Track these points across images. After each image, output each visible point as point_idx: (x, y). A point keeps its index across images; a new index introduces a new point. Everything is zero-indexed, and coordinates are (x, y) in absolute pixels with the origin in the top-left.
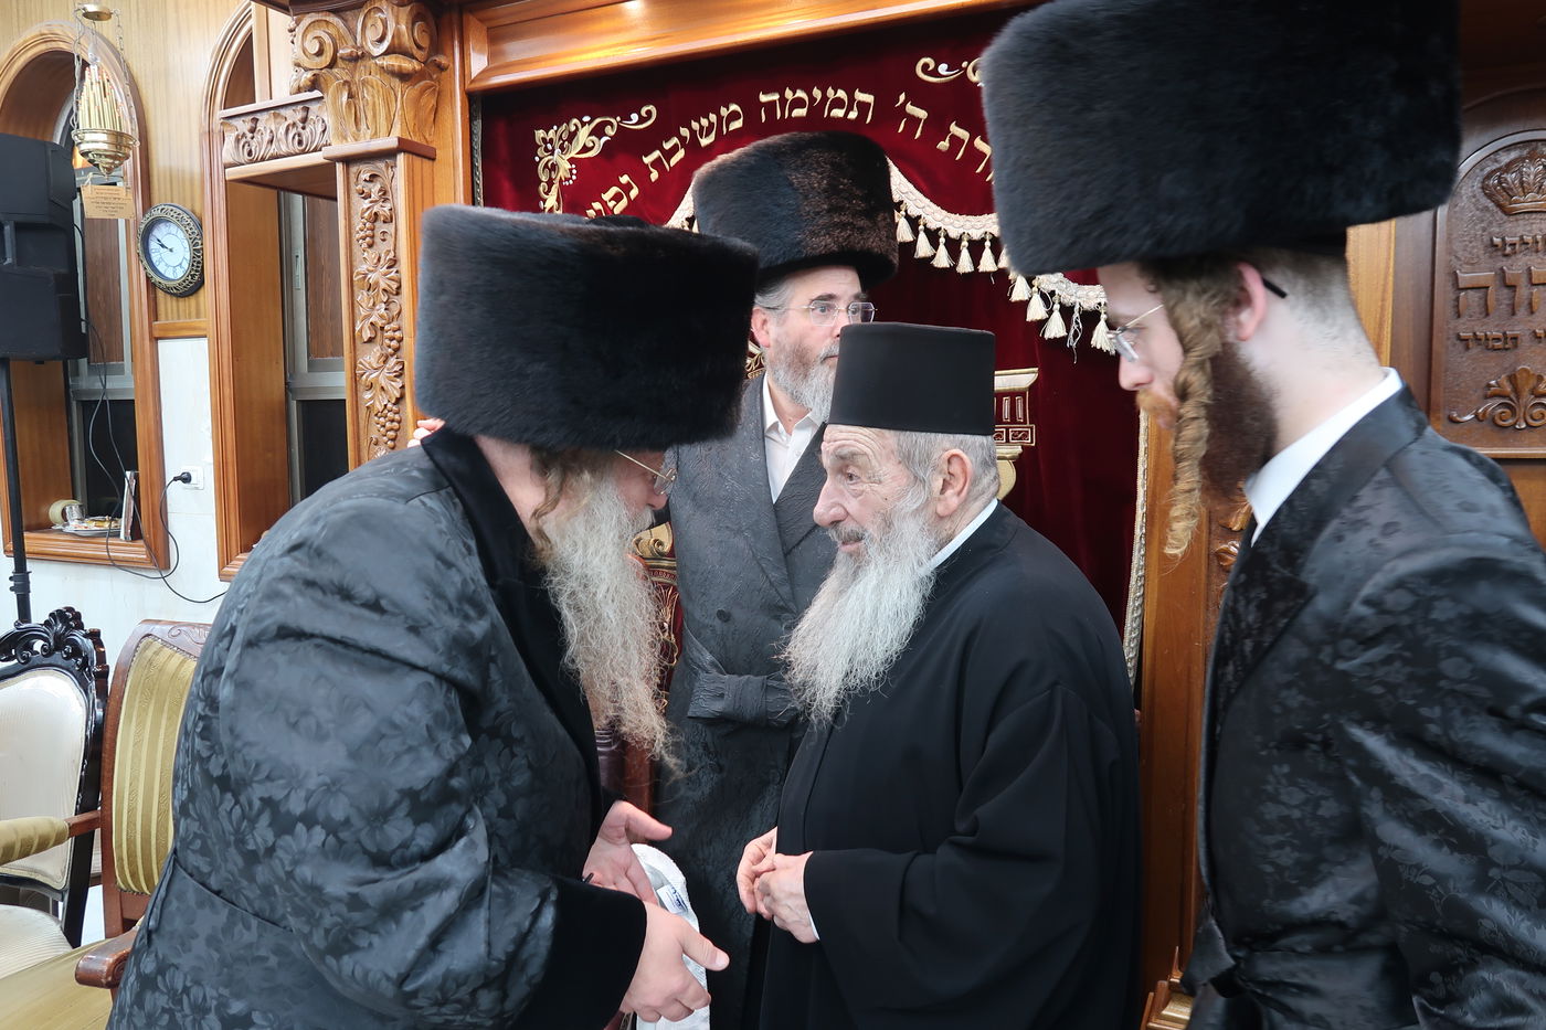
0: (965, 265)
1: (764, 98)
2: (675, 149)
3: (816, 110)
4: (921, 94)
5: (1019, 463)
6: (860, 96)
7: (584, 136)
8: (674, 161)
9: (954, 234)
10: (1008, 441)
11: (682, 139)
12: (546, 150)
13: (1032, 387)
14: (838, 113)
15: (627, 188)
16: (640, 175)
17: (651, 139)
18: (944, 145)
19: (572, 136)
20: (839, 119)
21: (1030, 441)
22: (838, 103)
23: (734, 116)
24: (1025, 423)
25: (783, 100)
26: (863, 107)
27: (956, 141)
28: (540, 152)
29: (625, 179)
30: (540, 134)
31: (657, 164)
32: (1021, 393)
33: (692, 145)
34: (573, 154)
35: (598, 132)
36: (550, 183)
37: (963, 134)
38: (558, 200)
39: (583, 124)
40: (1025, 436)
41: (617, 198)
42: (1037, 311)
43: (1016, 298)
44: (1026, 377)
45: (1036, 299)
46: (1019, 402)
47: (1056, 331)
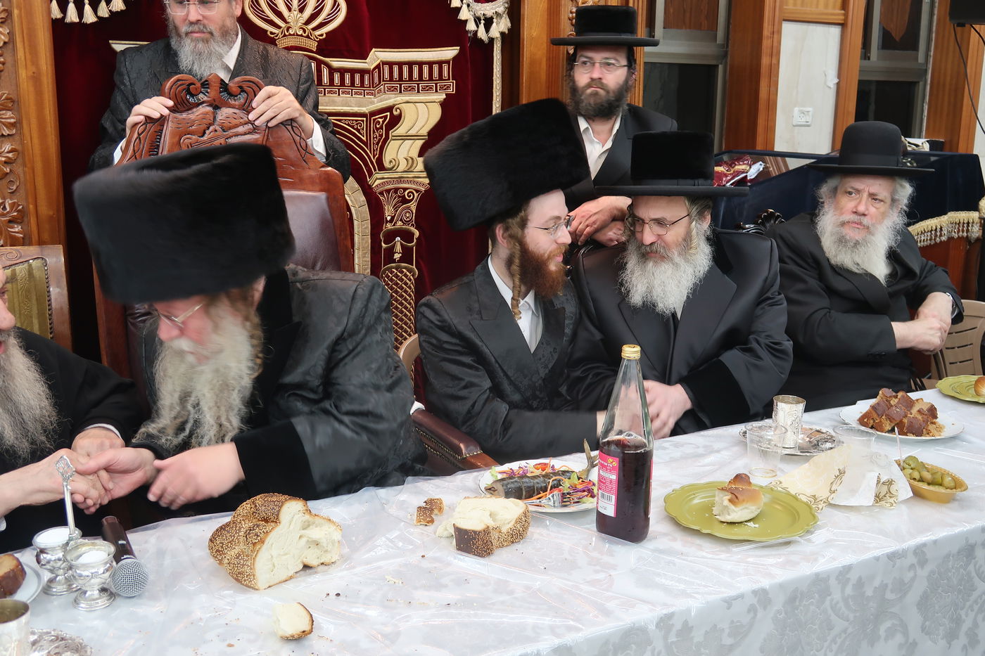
5: (444, 105)
10: (436, 91)
13: (455, 59)
21: (452, 91)
24: (449, 79)
32: (447, 62)
40: (449, 87)
42: (464, 14)
43: (452, 6)
44: (449, 53)
45: (465, 7)
46: (445, 67)
47: (471, 26)
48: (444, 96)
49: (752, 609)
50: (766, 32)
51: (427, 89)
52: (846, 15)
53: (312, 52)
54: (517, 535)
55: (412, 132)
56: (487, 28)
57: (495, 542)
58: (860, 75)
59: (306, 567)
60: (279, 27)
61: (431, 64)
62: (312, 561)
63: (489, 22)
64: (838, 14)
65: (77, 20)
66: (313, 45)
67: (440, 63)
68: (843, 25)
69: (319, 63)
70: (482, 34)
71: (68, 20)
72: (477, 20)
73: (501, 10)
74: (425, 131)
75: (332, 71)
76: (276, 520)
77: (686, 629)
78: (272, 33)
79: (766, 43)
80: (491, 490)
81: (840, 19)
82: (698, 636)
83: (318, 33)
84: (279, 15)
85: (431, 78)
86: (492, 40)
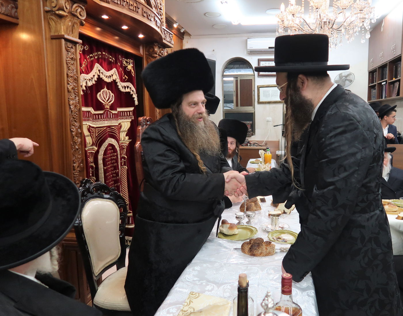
1: (103, 53)
2: (92, 57)
3: (108, 58)
4: (119, 61)
5: (131, 122)
6: (113, 58)
8: (92, 59)
9: (121, 85)
10: (129, 119)
14: (110, 60)
15: (86, 62)
16: (87, 60)
17: (88, 53)
21: (133, 118)
22: (111, 58)
23: (100, 54)
24: (132, 116)
25: (105, 54)
29: (85, 60)
31: (89, 59)
32: (131, 111)
40: (132, 118)
41: (85, 64)
44: (132, 109)
46: (131, 113)
48: (131, 120)
51: (126, 118)
53: (108, 109)
55: (124, 130)
61: (127, 112)
66: (109, 107)
67: (129, 111)
69: (110, 112)
74: (127, 130)
75: (113, 114)
78: (104, 104)
83: (109, 104)
85: (127, 115)
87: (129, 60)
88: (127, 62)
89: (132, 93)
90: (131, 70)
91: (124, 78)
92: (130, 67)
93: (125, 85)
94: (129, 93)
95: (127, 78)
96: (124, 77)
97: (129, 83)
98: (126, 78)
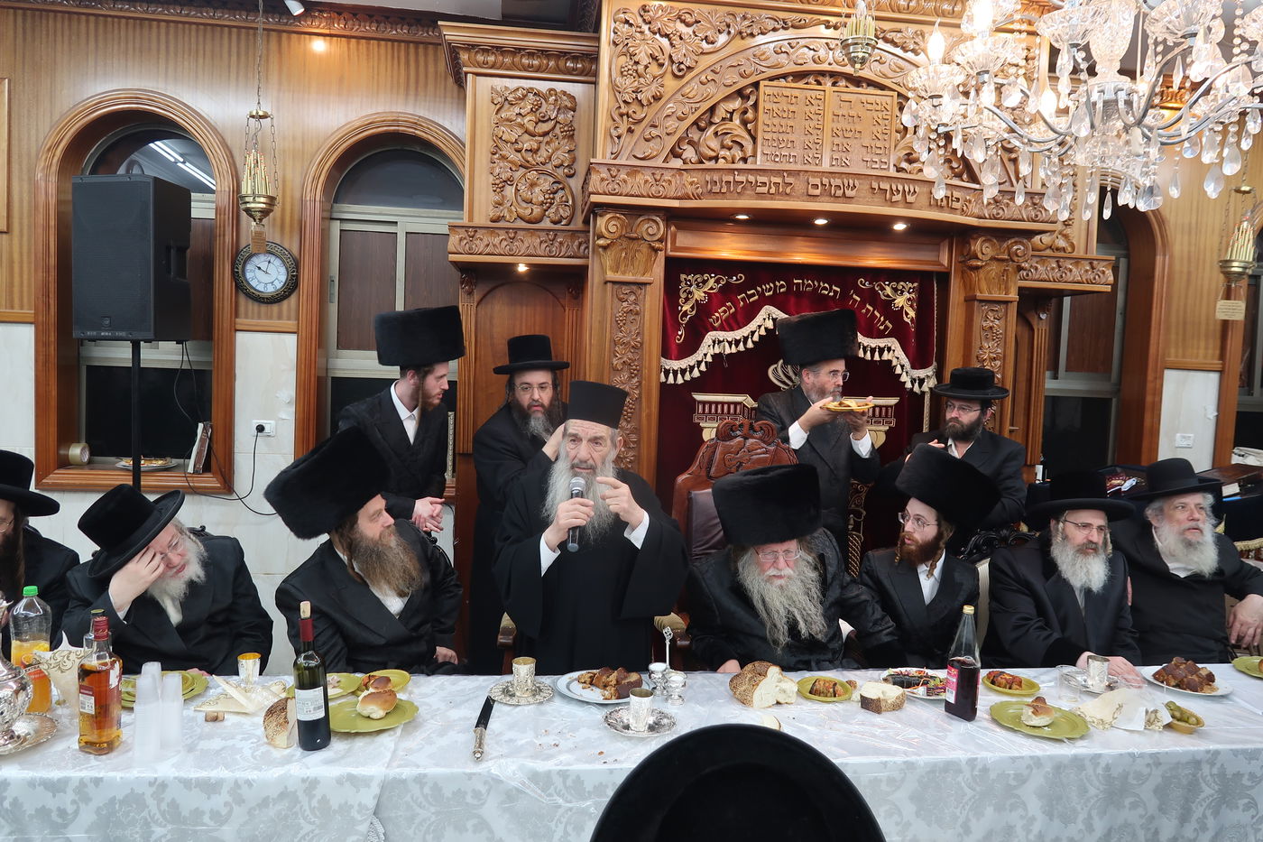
0: (877, 357)
1: (796, 281)
2: (753, 295)
3: (815, 290)
4: (859, 292)
5: (887, 433)
6: (834, 288)
7: (711, 282)
8: (751, 300)
9: (865, 345)
10: (883, 424)
11: (758, 292)
12: (686, 284)
13: (896, 405)
14: (825, 291)
15: (730, 308)
16: (735, 304)
17: (742, 288)
18: (864, 311)
19: (704, 282)
20: (824, 294)
21: (894, 424)
22: (825, 289)
23: (782, 286)
24: (892, 417)
25: (803, 283)
26: (835, 292)
27: (868, 310)
28: (683, 284)
29: (728, 304)
30: (683, 277)
31: (743, 299)
32: (891, 407)
33: (762, 295)
34: (706, 290)
35: (717, 282)
36: (687, 299)
37: (871, 309)
38: (692, 308)
39: (711, 277)
40: (891, 422)
41: (725, 312)
42: (904, 378)
43: (896, 373)
44: (893, 401)
45: (904, 373)
46: (890, 410)
47: (909, 385)
48: (888, 428)
49: (1029, 767)
50: (1150, 377)
51: (878, 423)
52: (1224, 365)
54: (897, 706)
56: (920, 386)
57: (883, 708)
58: (1238, 408)
59: (778, 703)
60: (788, 385)
61: (881, 407)
62: (781, 701)
63: (921, 382)
64: (1217, 363)
65: (673, 382)
67: (887, 407)
68: (1221, 372)
70: (916, 389)
71: (668, 383)
72: (913, 381)
73: (930, 374)
76: (765, 675)
77: (985, 770)
78: (784, 389)
79: (1150, 386)
80: (885, 680)
81: (1219, 367)
82: (993, 775)
84: (789, 378)
85: (880, 416)
86: (923, 393)
87: (902, 283)
88: (895, 290)
89: (895, 362)
90: (902, 307)
91: (882, 328)
92: (900, 301)
93: (882, 345)
94: (890, 361)
95: (891, 326)
96: (881, 324)
97: (894, 339)
98: (887, 327)
